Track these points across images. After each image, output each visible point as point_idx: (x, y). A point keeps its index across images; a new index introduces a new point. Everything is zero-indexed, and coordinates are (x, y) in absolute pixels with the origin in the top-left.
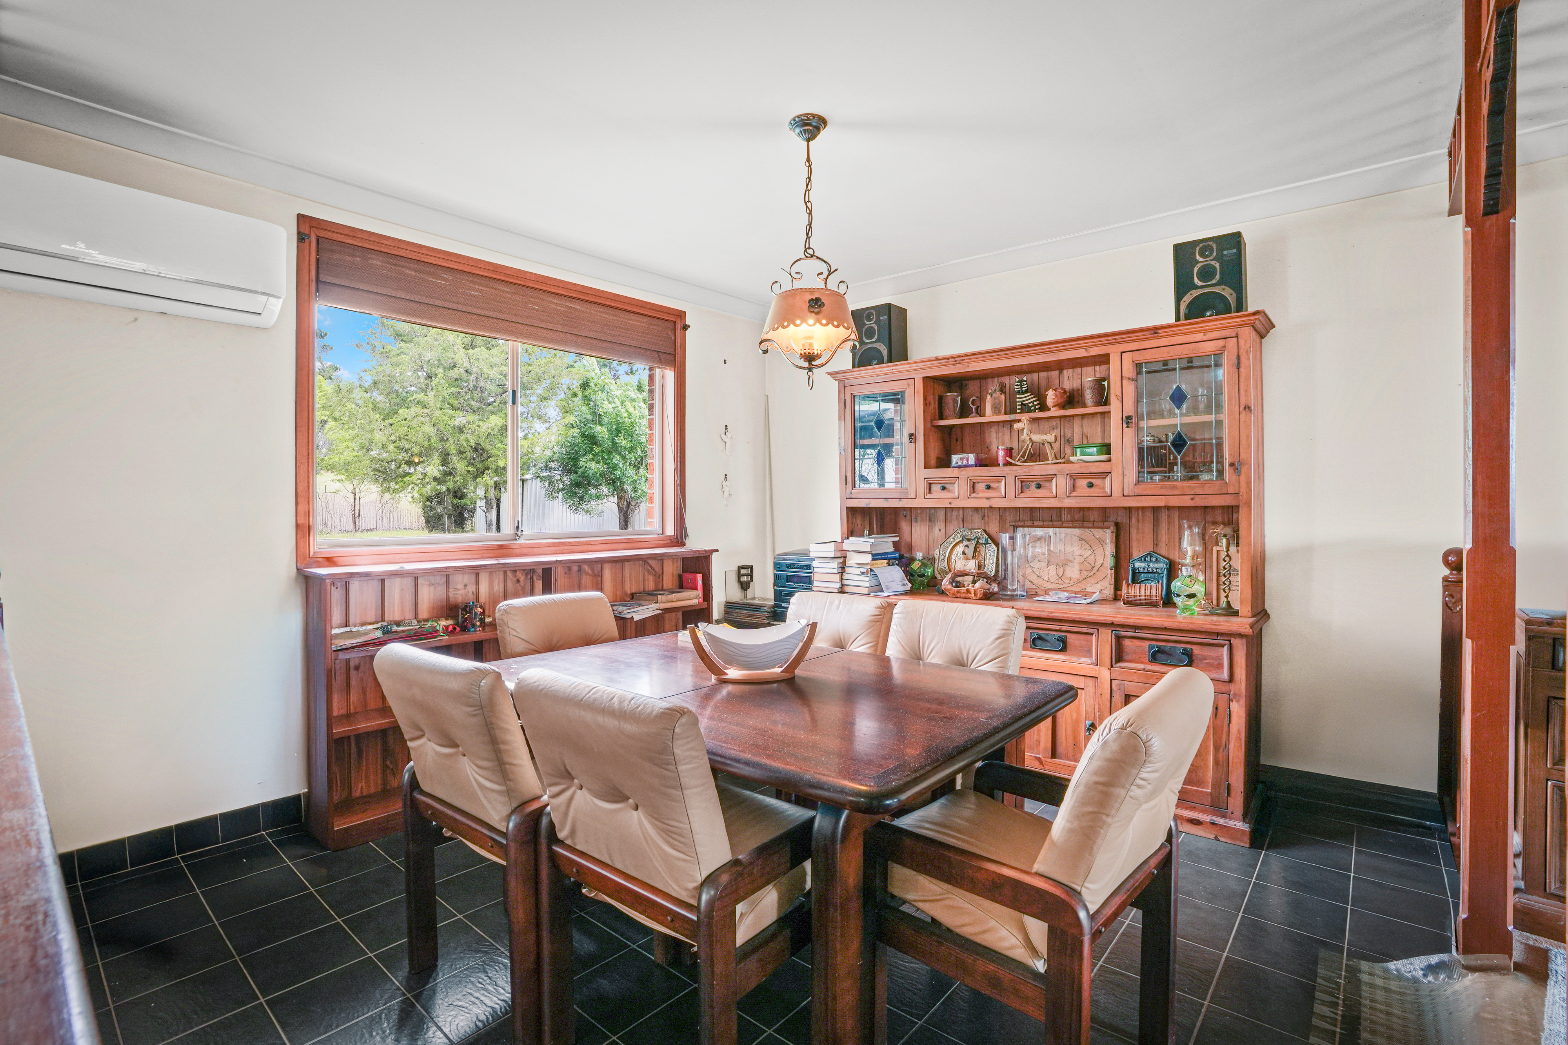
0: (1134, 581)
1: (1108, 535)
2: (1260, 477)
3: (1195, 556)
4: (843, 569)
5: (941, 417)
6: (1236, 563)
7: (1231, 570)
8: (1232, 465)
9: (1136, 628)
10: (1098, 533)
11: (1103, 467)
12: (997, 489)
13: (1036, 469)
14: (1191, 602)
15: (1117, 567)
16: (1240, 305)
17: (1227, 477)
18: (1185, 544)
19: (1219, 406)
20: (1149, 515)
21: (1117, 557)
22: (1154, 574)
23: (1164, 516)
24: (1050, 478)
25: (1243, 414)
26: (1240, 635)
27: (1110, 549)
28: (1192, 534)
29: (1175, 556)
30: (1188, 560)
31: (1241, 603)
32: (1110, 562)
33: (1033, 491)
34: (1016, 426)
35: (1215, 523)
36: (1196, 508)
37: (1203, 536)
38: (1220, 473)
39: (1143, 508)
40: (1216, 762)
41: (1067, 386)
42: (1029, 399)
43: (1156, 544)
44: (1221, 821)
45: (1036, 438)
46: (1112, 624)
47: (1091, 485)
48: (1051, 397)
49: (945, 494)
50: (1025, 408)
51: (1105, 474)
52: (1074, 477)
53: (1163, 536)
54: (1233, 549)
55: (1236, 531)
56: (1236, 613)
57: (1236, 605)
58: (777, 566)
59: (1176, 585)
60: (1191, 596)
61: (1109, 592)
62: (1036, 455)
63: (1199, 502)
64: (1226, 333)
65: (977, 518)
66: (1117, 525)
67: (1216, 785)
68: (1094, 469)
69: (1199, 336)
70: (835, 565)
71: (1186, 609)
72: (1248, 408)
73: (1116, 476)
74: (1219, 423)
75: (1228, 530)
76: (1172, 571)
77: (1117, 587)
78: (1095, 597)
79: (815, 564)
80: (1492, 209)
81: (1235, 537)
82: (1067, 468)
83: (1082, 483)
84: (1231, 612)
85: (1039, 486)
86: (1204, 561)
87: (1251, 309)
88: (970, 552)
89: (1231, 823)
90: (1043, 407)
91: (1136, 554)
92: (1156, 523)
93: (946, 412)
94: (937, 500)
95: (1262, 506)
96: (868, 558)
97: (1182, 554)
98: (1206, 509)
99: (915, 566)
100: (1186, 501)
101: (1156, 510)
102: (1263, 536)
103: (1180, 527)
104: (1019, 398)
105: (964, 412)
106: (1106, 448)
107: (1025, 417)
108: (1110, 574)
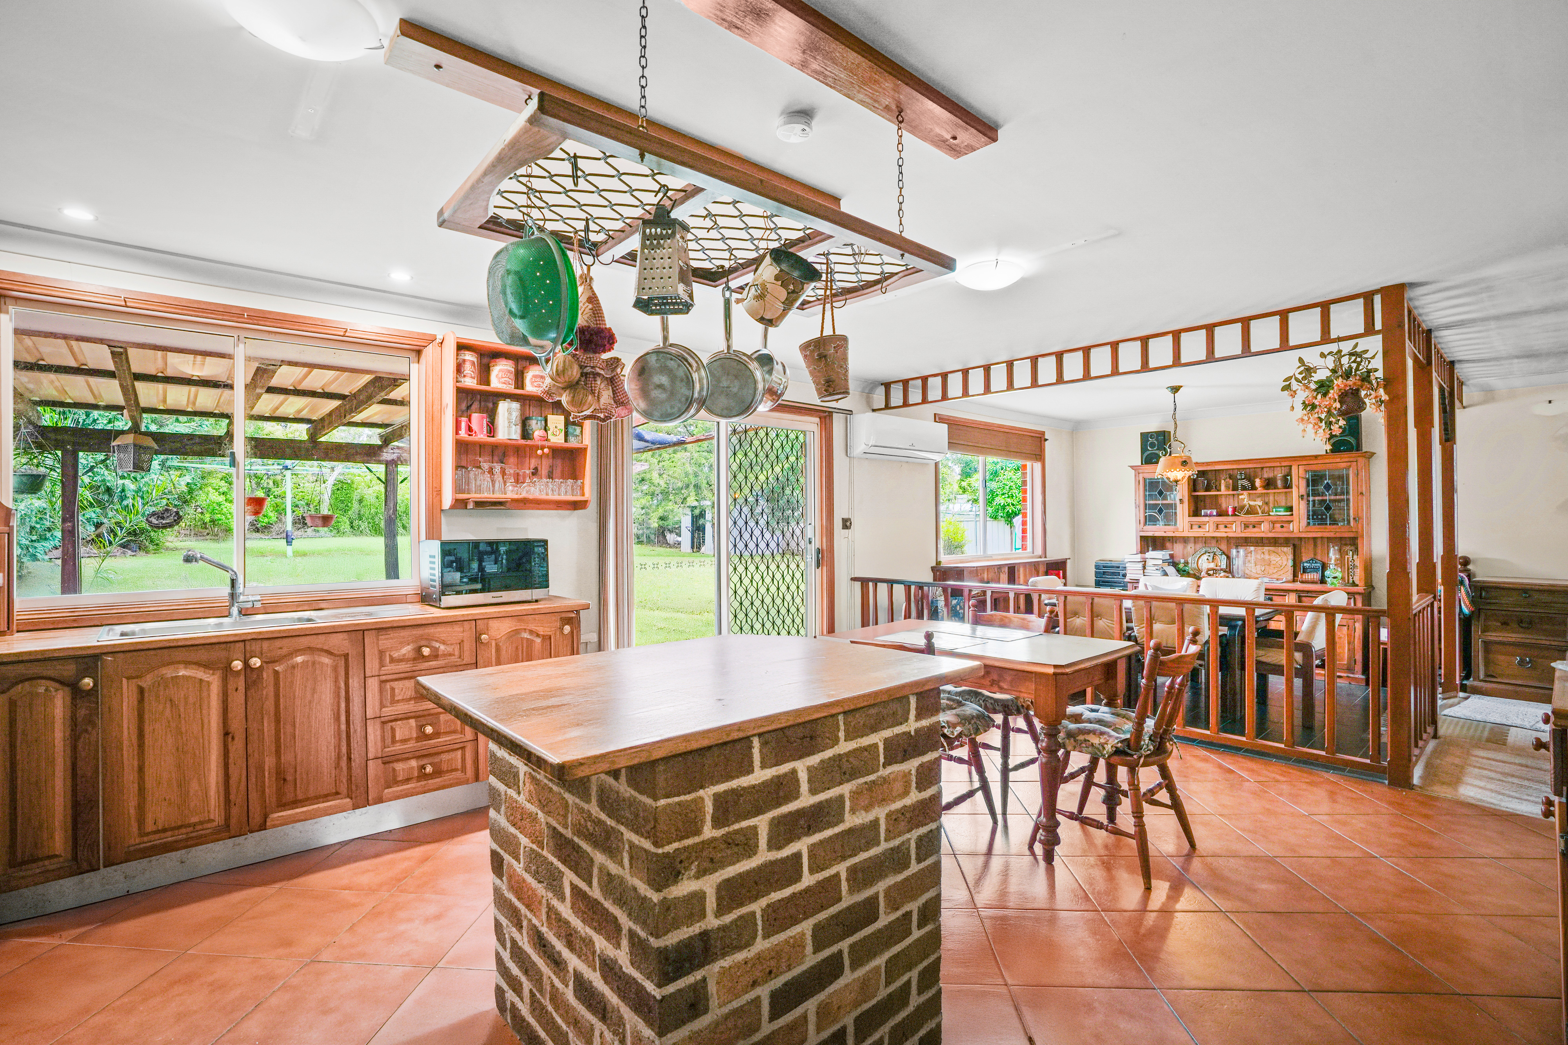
0: (1304, 572)
1: (1289, 550)
2: (1369, 523)
3: (1336, 560)
4: (1144, 568)
5: (1195, 491)
6: (1357, 563)
7: (1354, 566)
8: (1354, 519)
9: (1308, 592)
10: (1285, 549)
11: (1289, 518)
12: (1231, 528)
13: (1252, 518)
14: (1335, 581)
15: (1295, 566)
16: (1358, 447)
17: (1352, 524)
18: (1331, 554)
19: (1348, 493)
20: (1312, 542)
21: (1294, 560)
22: (1315, 570)
23: (1319, 542)
24: (1260, 523)
25: (1360, 497)
26: (1359, 594)
27: (1291, 557)
28: (1334, 550)
29: (1325, 560)
30: (1333, 562)
31: (1360, 580)
32: (1291, 563)
33: (1251, 529)
34: (1240, 497)
35: (1346, 544)
36: (1336, 538)
37: (1340, 550)
38: (1349, 521)
39: (1309, 538)
40: (1349, 650)
41: (1266, 476)
42: (1246, 483)
43: (1315, 555)
44: (1352, 675)
45: (1252, 503)
46: (1296, 591)
47: (1282, 527)
48: (1258, 482)
49: (1200, 530)
50: (1244, 488)
51: (1290, 522)
52: (1274, 523)
53: (1319, 551)
54: (1355, 557)
55: (1357, 548)
56: (1357, 586)
57: (1357, 582)
58: (1097, 567)
59: (1327, 573)
60: (1335, 578)
61: (1290, 577)
62: (1251, 511)
63: (1338, 535)
64: (1351, 459)
65: (1214, 542)
66: (1294, 546)
67: (1349, 658)
68: (1284, 519)
69: (1338, 460)
70: (1140, 565)
71: (1332, 584)
72: (1362, 493)
73: (1296, 523)
74: (1348, 500)
75: (1353, 548)
76: (1324, 567)
77: (1295, 575)
78: (1284, 580)
79: (1127, 565)
80: (1447, 440)
81: (1356, 551)
82: (1270, 518)
83: (1278, 526)
84: (1354, 584)
85: (1254, 527)
86: (1341, 563)
87: (1364, 450)
88: (1211, 559)
89: (1357, 676)
90: (1254, 488)
91: (1304, 559)
92: (1315, 546)
93: (1198, 487)
94: (1197, 532)
95: (1370, 536)
96: (1160, 562)
97: (1330, 559)
98: (1341, 538)
99: (1181, 566)
100: (1331, 535)
101: (1315, 539)
102: (1370, 550)
103: (1328, 546)
104: (1240, 482)
105: (1208, 489)
106: (1290, 509)
107: (1245, 493)
108: (1290, 570)
